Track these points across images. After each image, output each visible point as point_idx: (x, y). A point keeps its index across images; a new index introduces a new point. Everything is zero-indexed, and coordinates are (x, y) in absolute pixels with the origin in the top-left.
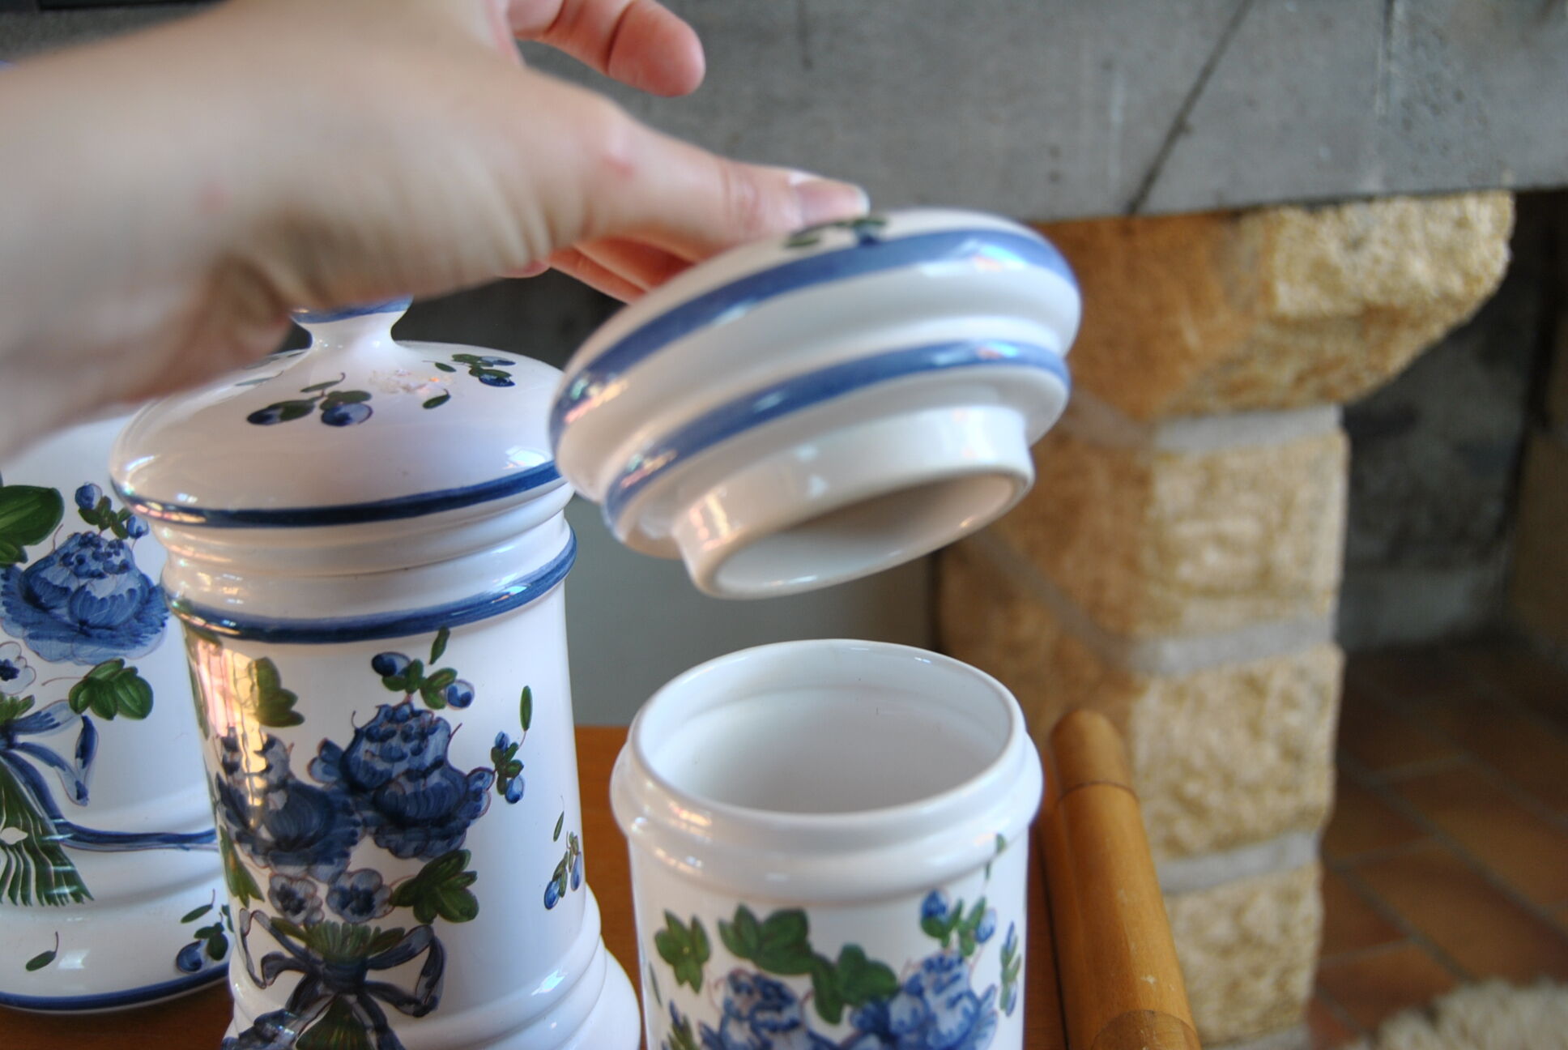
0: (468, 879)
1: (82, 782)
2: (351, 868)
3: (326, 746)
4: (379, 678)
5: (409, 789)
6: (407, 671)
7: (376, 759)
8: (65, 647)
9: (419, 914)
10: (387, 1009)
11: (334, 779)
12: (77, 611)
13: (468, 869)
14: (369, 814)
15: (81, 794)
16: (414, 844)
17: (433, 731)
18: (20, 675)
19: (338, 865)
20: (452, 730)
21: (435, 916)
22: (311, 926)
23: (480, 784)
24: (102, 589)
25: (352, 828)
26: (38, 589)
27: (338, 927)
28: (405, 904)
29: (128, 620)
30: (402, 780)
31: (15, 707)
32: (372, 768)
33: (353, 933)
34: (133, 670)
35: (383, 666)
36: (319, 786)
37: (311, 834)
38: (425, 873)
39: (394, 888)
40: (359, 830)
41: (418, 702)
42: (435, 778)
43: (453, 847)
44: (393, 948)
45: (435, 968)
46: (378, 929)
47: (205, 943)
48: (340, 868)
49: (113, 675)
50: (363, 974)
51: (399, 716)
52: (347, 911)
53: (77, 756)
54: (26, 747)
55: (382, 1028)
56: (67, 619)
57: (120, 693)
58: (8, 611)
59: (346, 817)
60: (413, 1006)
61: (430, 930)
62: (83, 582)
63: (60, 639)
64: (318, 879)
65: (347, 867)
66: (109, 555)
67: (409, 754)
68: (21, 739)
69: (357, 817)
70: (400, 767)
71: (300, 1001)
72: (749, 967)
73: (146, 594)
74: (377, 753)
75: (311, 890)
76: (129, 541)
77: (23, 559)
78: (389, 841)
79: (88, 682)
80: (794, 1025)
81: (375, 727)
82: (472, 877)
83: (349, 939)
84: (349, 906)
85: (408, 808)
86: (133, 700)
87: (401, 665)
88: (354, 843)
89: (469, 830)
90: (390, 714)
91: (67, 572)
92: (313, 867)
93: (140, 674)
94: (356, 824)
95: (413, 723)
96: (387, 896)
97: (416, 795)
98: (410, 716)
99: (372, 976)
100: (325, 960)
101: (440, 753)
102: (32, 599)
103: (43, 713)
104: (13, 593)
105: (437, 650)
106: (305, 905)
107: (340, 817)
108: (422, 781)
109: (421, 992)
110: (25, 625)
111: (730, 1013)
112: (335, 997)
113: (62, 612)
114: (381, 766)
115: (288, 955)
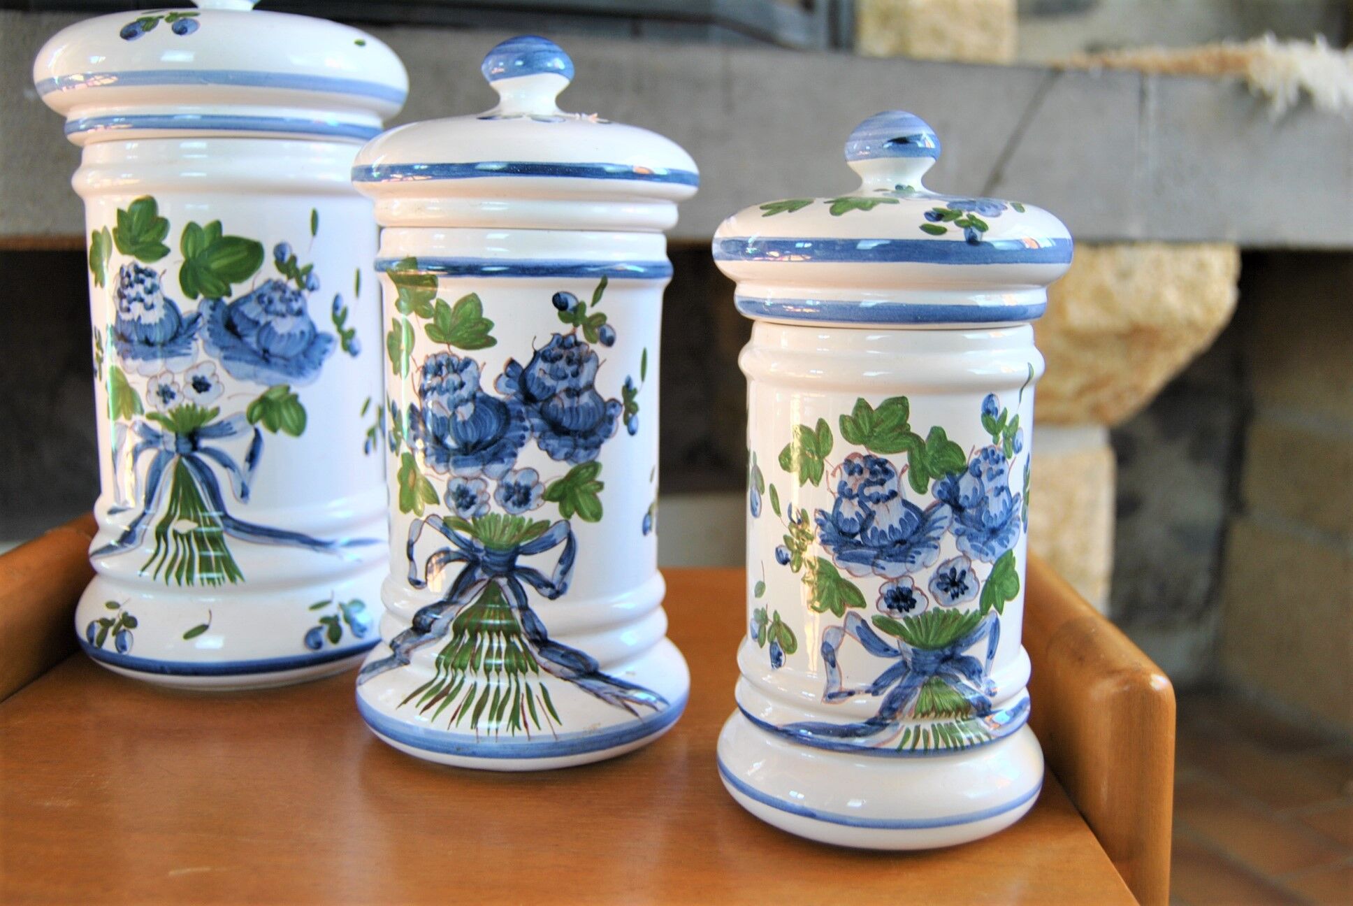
0: (598, 487)
1: (246, 483)
2: (517, 467)
3: (512, 363)
4: (556, 311)
5: (567, 403)
6: (575, 309)
7: (547, 376)
8: (250, 368)
9: (563, 510)
10: (529, 589)
11: (513, 391)
12: (263, 341)
13: (599, 478)
14: (536, 421)
15: (244, 494)
16: (565, 450)
17: (588, 360)
18: (212, 390)
19: (507, 464)
20: (600, 361)
21: (572, 513)
22: (478, 519)
23: (612, 411)
24: (283, 326)
25: (522, 432)
26: (236, 320)
27: (500, 517)
28: (553, 500)
29: (297, 356)
30: (563, 396)
31: (204, 416)
32: (543, 384)
33: (511, 524)
34: (295, 397)
35: (560, 303)
36: (501, 397)
37: (489, 438)
38: (572, 476)
39: (547, 485)
40: (527, 434)
41: (581, 336)
42: (585, 399)
43: (591, 458)
44: (540, 538)
45: (568, 559)
46: (531, 520)
47: (326, 628)
48: (508, 467)
49: (281, 397)
50: (513, 559)
51: (566, 344)
52: (510, 504)
53: (246, 460)
54: (207, 451)
55: (524, 608)
56: (254, 346)
57: (285, 413)
58: (211, 336)
59: (518, 423)
60: (549, 589)
61: (568, 524)
62: (270, 318)
63: (247, 362)
64: (489, 477)
65: (513, 465)
66: (290, 300)
67: (570, 376)
68: (204, 443)
69: (527, 424)
70: (562, 385)
71: (459, 587)
72: (863, 450)
73: (312, 337)
74: (548, 372)
75: (482, 486)
76: (305, 293)
77: (229, 294)
78: (547, 445)
79: (264, 401)
80: (893, 494)
81: (549, 350)
82: (601, 486)
83: (507, 529)
84: (511, 500)
85: (564, 419)
86: (293, 421)
87: (572, 303)
88: (522, 445)
89: (604, 447)
90: (562, 342)
91: (259, 309)
92: (488, 467)
93: (302, 400)
94: (525, 429)
95: (574, 350)
96: (541, 492)
97: (571, 409)
98: (574, 344)
99: (522, 561)
100: (486, 547)
101: (590, 379)
102: (231, 327)
103: (225, 422)
104: (217, 321)
105: (596, 298)
106: (475, 500)
107: (514, 422)
108: (576, 398)
109: (557, 577)
110: (223, 348)
111: (844, 493)
112: (489, 581)
113: (251, 340)
114: (549, 382)
115: (454, 548)
